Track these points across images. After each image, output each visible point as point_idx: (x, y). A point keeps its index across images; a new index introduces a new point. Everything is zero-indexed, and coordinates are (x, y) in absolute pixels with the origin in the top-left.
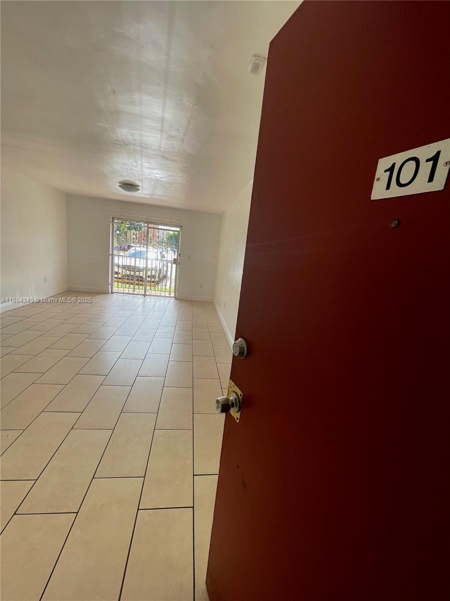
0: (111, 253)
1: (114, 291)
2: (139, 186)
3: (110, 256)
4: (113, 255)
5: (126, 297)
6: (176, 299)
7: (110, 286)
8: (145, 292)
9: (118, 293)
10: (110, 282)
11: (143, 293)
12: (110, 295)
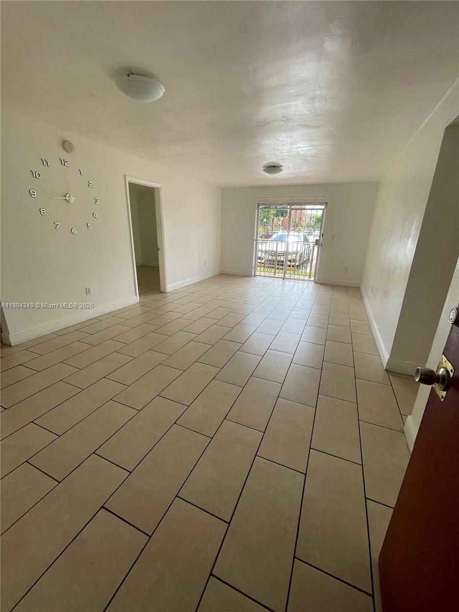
1: (257, 274)
2: (282, 166)
3: (255, 242)
4: (257, 240)
5: (267, 280)
6: (315, 283)
7: (253, 270)
8: (284, 275)
9: (260, 276)
10: (253, 266)
11: (283, 277)
12: (253, 278)
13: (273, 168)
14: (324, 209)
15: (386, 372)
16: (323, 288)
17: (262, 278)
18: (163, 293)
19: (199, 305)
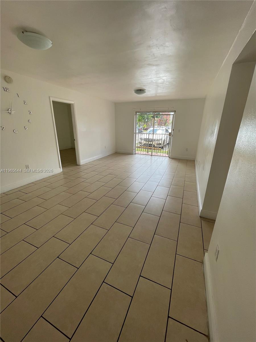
0: (135, 132)
1: (136, 153)
2: (145, 90)
3: (135, 134)
4: (136, 133)
5: (142, 156)
6: (169, 158)
7: (134, 150)
8: (152, 153)
9: (138, 154)
10: (134, 148)
11: (151, 154)
12: (134, 155)
13: (140, 91)
14: (174, 114)
15: (200, 218)
16: (173, 161)
17: (139, 156)
18: (78, 165)
19: (97, 173)
